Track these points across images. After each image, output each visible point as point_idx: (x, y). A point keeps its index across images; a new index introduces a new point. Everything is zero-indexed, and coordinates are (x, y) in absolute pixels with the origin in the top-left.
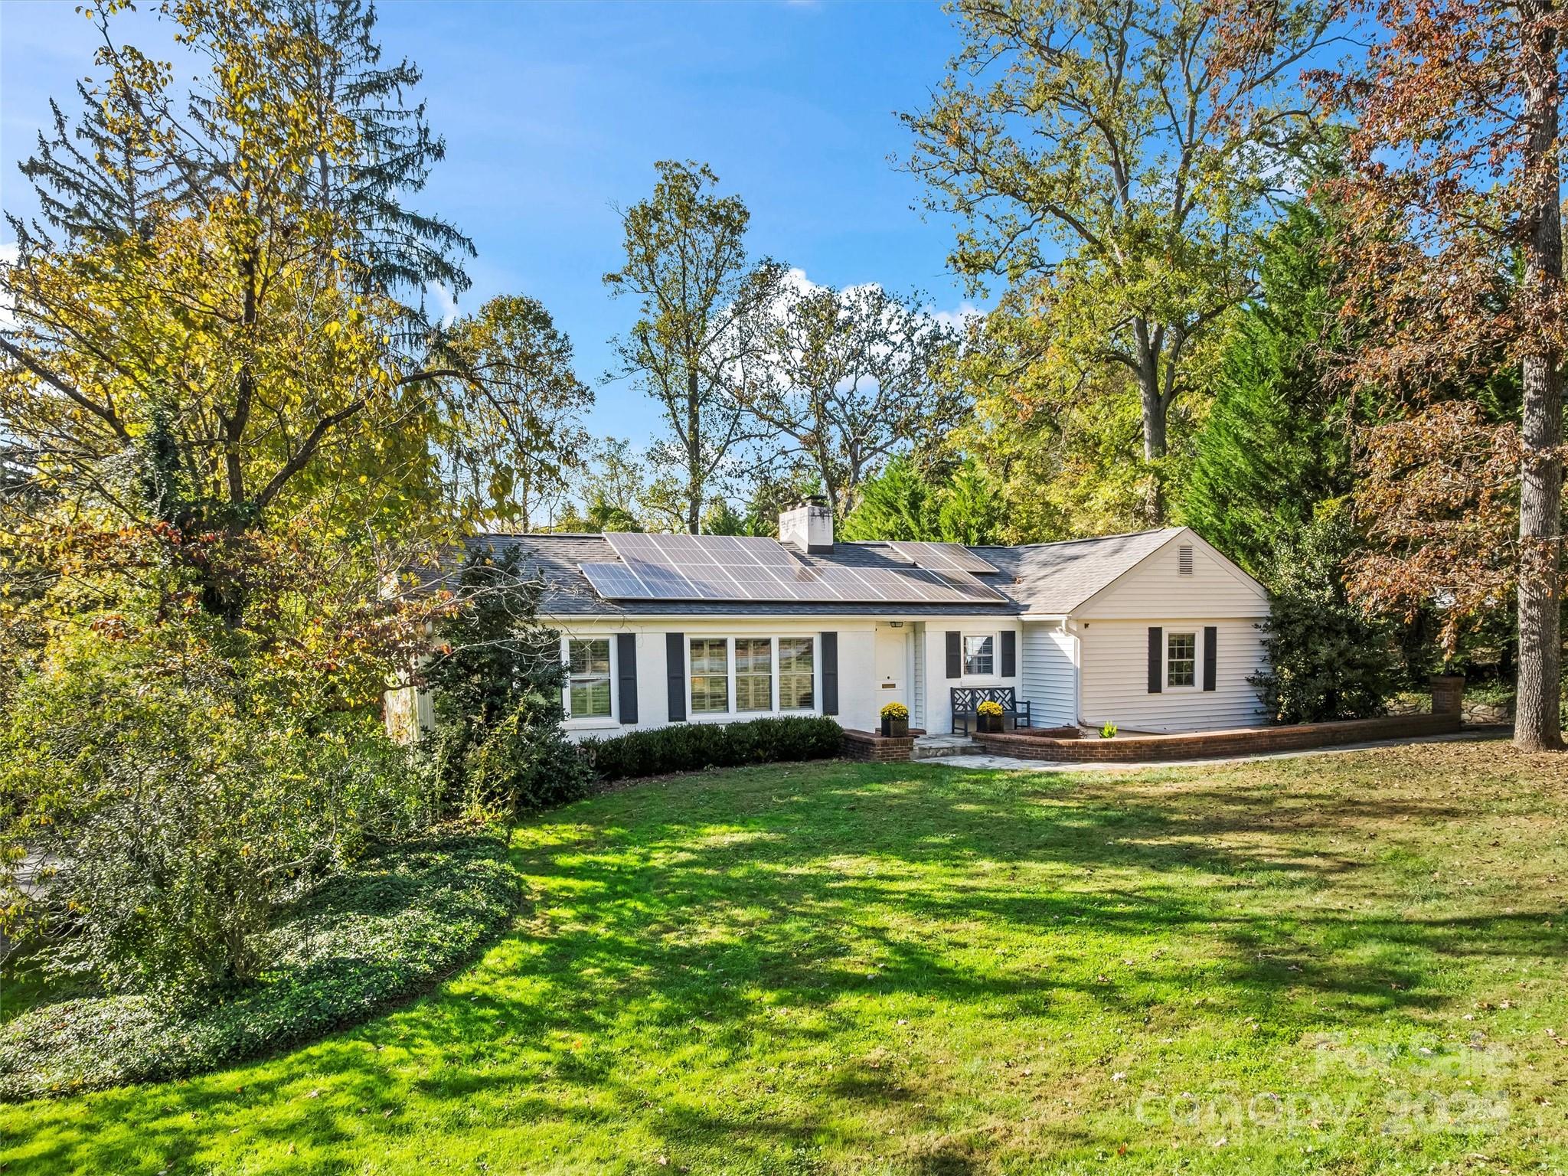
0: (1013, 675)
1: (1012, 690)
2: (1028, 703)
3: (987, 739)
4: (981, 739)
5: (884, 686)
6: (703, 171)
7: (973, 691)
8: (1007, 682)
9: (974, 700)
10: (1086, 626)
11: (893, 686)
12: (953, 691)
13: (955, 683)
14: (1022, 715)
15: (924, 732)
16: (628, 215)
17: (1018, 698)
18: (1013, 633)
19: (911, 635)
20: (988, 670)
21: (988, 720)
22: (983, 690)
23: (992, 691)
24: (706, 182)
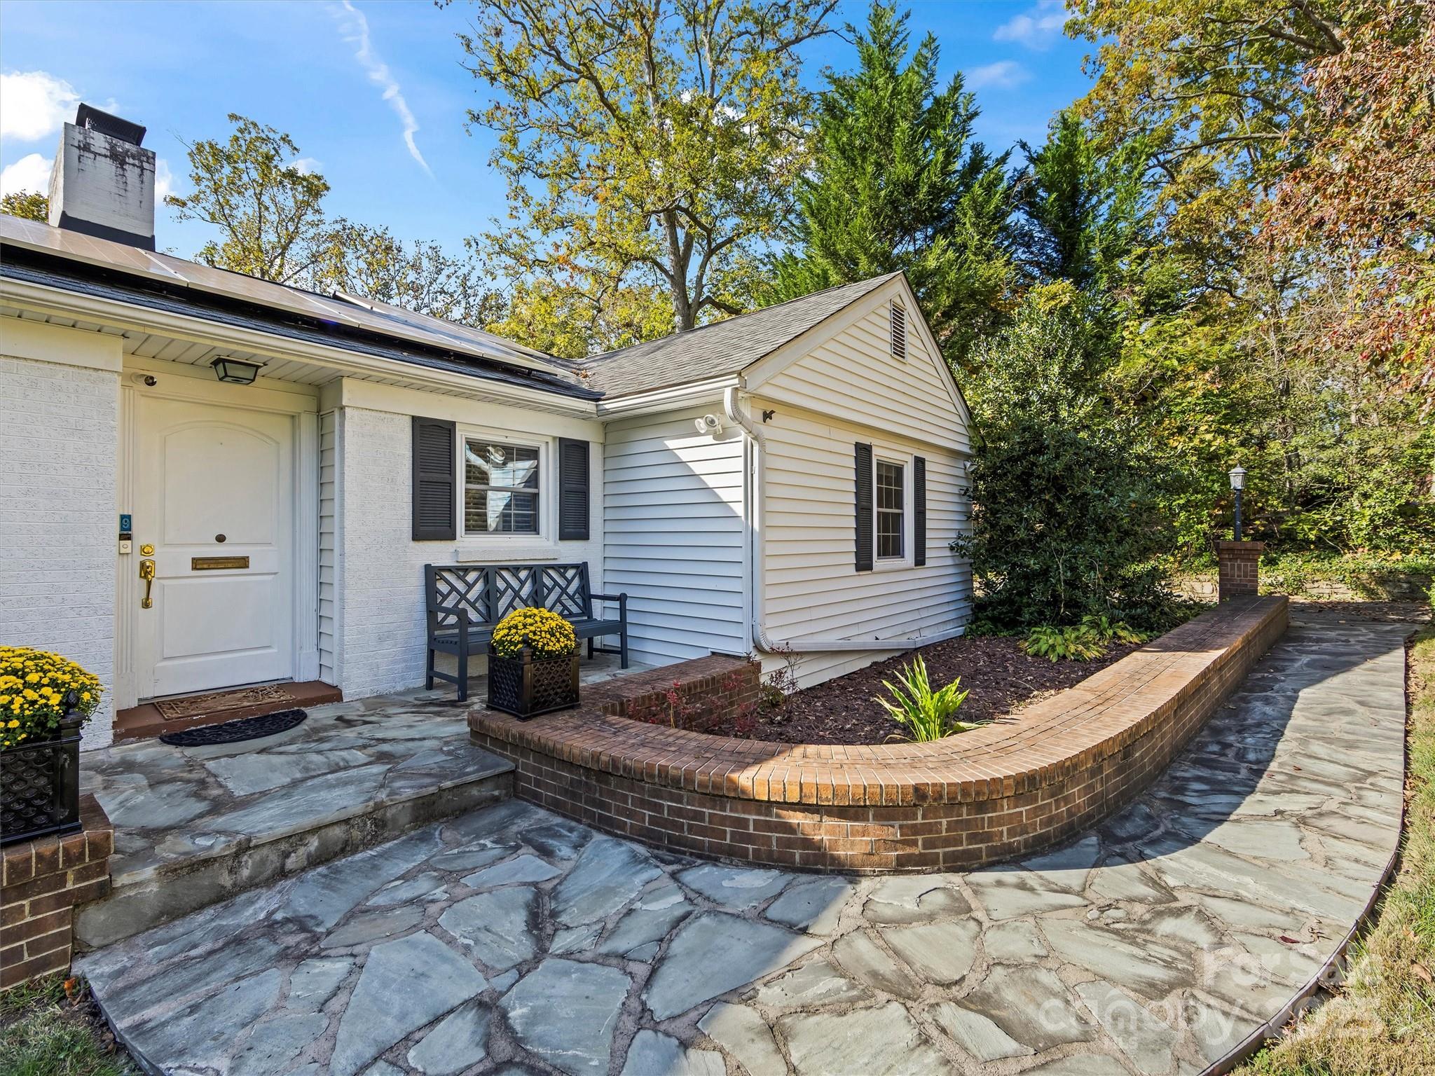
0: (585, 536)
1: (582, 570)
2: (622, 599)
3: (521, 746)
4: (502, 743)
5: (199, 564)
6: (283, 139)
7: (488, 573)
8: (571, 552)
9: (490, 596)
10: (767, 416)
11: (242, 562)
12: (432, 573)
13: (439, 553)
14: (608, 627)
15: (333, 695)
16: (194, 148)
17: (596, 588)
18: (583, 447)
19: (307, 425)
20: (530, 525)
21: (529, 670)
22: (515, 570)
23: (536, 572)
24: (285, 150)
